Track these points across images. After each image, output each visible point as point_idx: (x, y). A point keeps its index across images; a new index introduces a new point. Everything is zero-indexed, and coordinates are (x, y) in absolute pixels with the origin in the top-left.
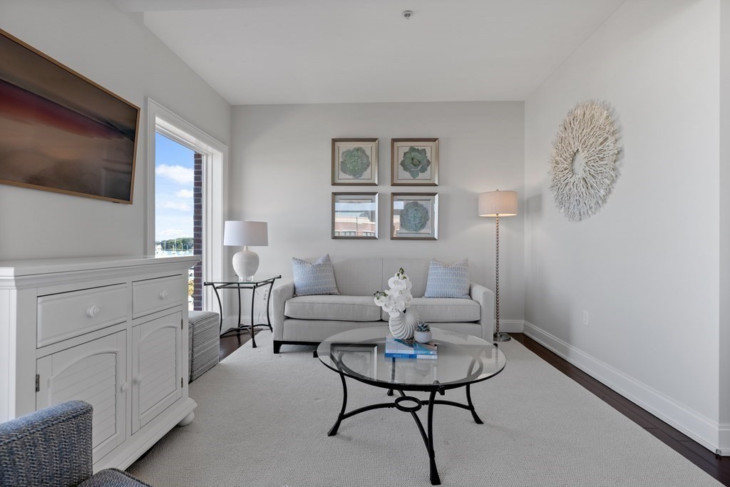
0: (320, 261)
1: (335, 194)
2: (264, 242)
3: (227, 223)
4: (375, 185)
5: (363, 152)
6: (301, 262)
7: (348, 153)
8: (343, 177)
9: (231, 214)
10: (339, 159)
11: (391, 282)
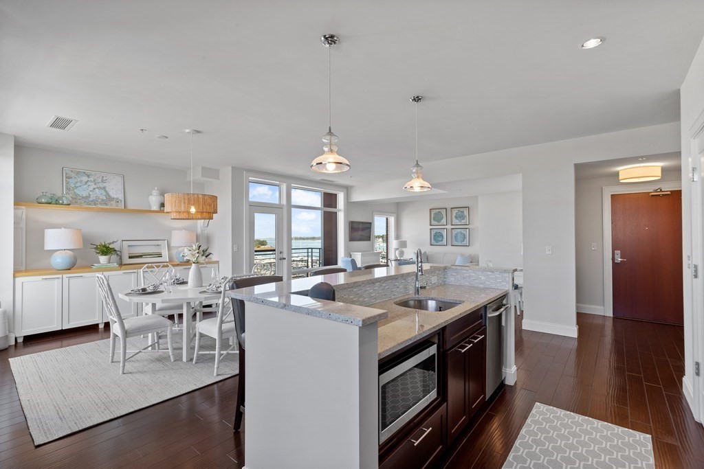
1: (431, 229)
3: (394, 241)
4: (445, 225)
5: (441, 213)
7: (436, 214)
8: (433, 222)
9: (397, 237)
10: (432, 216)
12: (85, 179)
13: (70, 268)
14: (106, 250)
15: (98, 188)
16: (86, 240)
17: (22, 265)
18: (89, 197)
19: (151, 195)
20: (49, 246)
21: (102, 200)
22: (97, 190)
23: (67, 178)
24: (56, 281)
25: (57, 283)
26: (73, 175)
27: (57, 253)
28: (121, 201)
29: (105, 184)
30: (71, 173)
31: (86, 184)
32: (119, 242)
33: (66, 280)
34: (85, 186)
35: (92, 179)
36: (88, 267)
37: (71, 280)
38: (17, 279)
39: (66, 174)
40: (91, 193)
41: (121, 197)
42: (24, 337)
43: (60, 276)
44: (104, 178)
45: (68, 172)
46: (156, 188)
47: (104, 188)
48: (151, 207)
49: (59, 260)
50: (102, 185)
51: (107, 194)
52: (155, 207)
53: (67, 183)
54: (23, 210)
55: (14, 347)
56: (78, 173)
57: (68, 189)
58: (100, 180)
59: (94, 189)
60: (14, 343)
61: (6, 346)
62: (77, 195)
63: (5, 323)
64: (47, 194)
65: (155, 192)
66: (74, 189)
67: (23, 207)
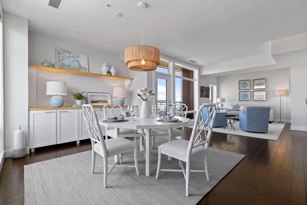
0: (235, 105)
1: (239, 92)
2: (224, 102)
3: (218, 99)
4: (249, 89)
5: (246, 83)
6: (232, 105)
7: (243, 84)
8: (241, 88)
9: (218, 97)
10: (240, 85)
11: (241, 106)
12: (68, 55)
13: (61, 106)
14: (80, 97)
15: (74, 61)
16: (69, 91)
17: (34, 105)
18: (70, 66)
19: (103, 66)
20: (48, 93)
21: (77, 68)
22: (74, 62)
23: (58, 53)
24: (53, 114)
25: (53, 115)
26: (62, 52)
27: (53, 97)
28: (87, 69)
29: (78, 59)
30: (61, 51)
31: (68, 58)
32: (86, 93)
33: (58, 113)
34: (68, 59)
35: (71, 55)
36: (70, 106)
37: (62, 114)
38: (31, 112)
39: (58, 51)
40: (71, 63)
41: (87, 67)
42: (35, 148)
43: (55, 111)
44: (78, 55)
45: (59, 50)
46: (105, 63)
47: (78, 61)
48: (102, 73)
49: (54, 101)
50: (76, 59)
51: (80, 65)
52: (105, 73)
53: (58, 56)
54: (34, 70)
55: (29, 155)
56: (64, 51)
57: (59, 60)
58: (76, 56)
59: (73, 61)
60: (29, 153)
61: (24, 155)
62: (63, 64)
63: (23, 140)
64: (47, 61)
65: (104, 65)
66: (62, 60)
67: (34, 68)
